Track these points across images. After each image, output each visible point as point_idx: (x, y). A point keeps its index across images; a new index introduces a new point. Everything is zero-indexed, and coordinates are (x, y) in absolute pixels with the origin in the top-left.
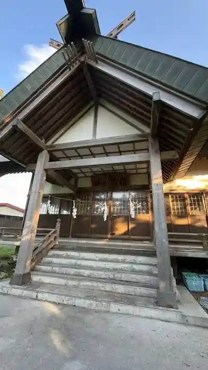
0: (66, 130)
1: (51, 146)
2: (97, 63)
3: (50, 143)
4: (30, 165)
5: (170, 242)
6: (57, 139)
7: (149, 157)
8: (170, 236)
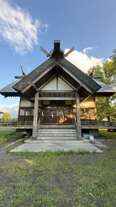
0: (45, 85)
1: (40, 91)
2: (62, 66)
3: (39, 89)
4: (31, 98)
5: (82, 125)
6: (42, 88)
7: (76, 99)
8: (81, 123)
